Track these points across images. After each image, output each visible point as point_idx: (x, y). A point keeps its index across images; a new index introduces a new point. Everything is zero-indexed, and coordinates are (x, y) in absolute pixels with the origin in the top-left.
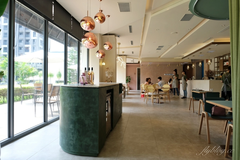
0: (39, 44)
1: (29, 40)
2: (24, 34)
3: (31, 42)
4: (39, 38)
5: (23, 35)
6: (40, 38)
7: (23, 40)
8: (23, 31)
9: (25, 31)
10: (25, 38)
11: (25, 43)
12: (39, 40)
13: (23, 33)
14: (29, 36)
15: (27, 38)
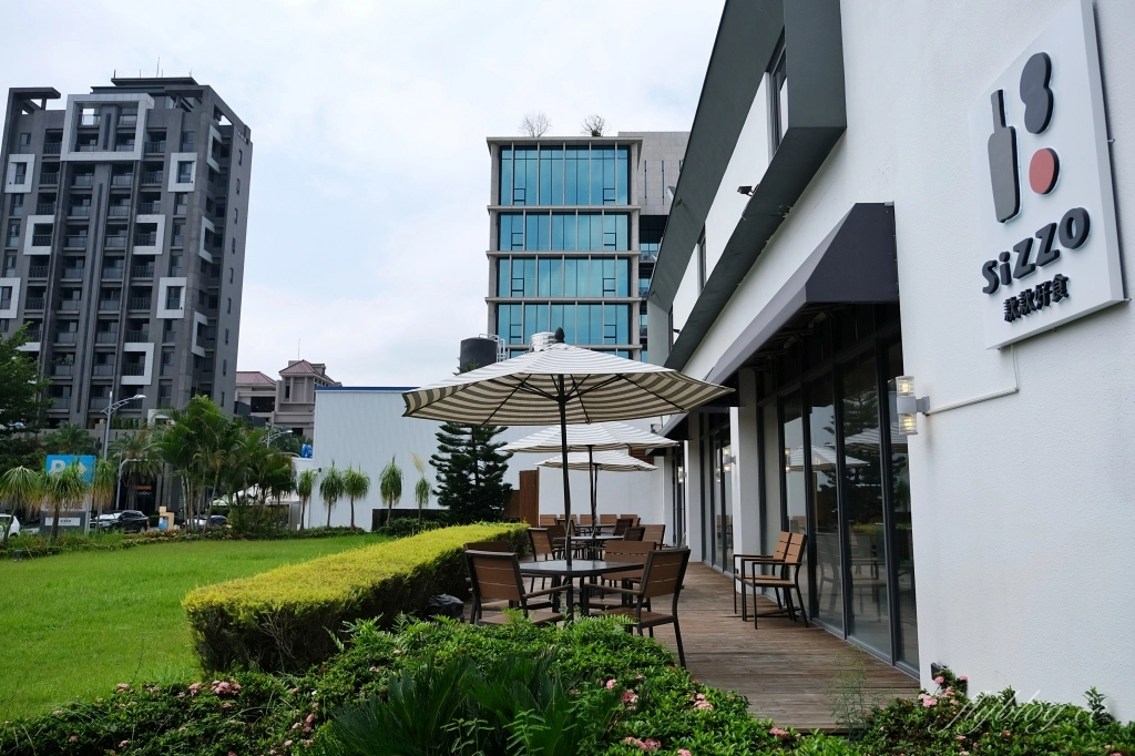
0: (191, 340)
1: (147, 321)
2: (125, 295)
3: (154, 330)
4: (192, 314)
5: (117, 298)
6: (196, 314)
7: (117, 321)
8: (122, 280)
9: (131, 281)
10: (129, 314)
11: (127, 333)
12: (192, 322)
13: (119, 289)
14: (148, 306)
15: (138, 314)
